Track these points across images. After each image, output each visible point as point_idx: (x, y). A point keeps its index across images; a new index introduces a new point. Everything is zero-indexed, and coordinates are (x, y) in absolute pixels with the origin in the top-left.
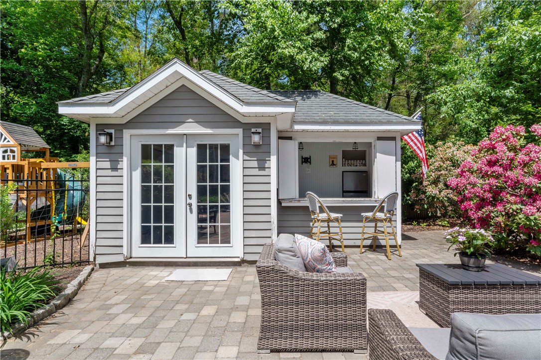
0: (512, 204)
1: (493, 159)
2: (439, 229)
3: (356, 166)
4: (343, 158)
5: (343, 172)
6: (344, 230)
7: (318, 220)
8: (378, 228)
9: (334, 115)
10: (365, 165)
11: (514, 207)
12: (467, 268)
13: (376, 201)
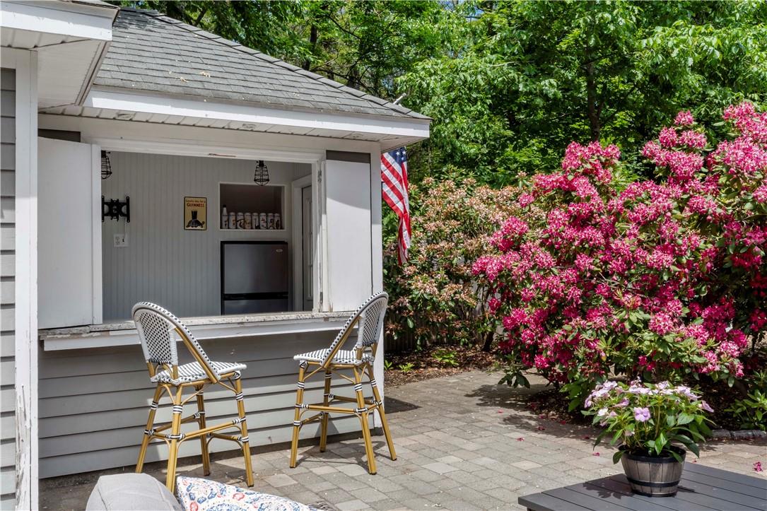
0: (628, 310)
1: (584, 211)
2: (440, 375)
3: (258, 227)
4: (223, 206)
5: (223, 243)
6: (249, 405)
7: (175, 388)
8: (333, 392)
9: (214, 80)
10: (279, 226)
11: (634, 317)
13: (326, 319)
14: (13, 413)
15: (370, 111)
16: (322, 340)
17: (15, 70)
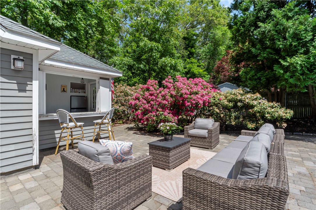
0: (160, 111)
1: (152, 93)
2: (119, 125)
3: (80, 93)
4: (71, 87)
5: (71, 96)
6: (84, 132)
7: (68, 128)
8: (101, 129)
9: (74, 59)
10: (85, 93)
11: (161, 113)
12: (168, 140)
13: (100, 113)
14: (32, 134)
15: (110, 70)
16: (101, 118)
17: (32, 54)
